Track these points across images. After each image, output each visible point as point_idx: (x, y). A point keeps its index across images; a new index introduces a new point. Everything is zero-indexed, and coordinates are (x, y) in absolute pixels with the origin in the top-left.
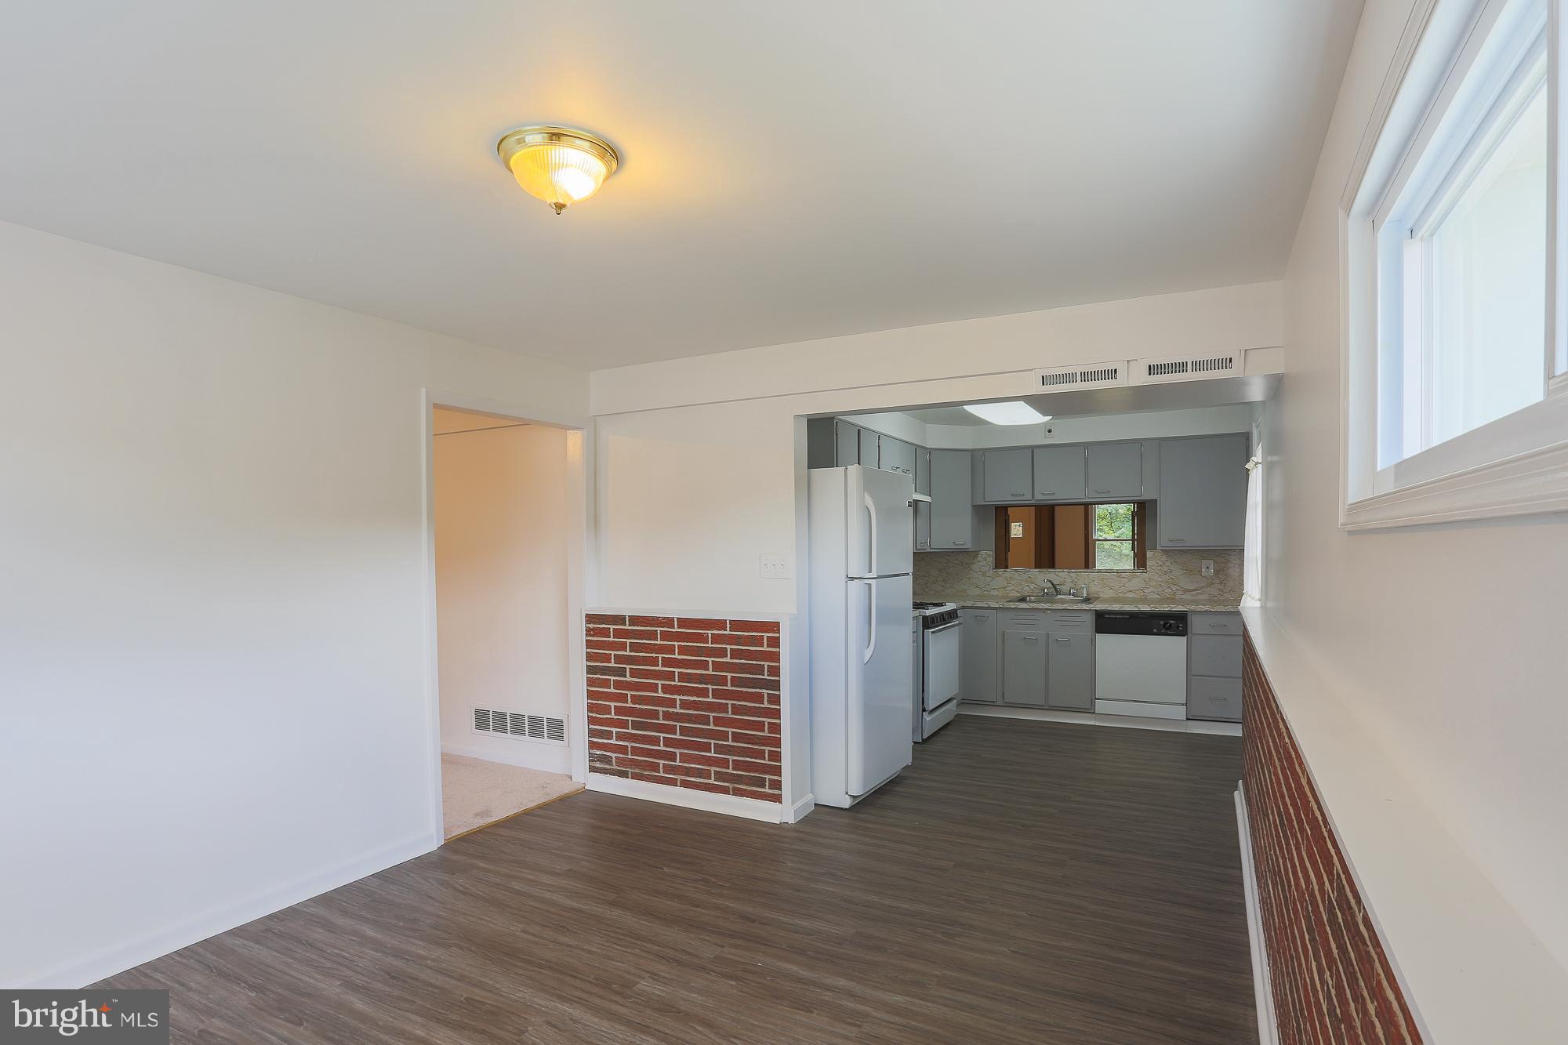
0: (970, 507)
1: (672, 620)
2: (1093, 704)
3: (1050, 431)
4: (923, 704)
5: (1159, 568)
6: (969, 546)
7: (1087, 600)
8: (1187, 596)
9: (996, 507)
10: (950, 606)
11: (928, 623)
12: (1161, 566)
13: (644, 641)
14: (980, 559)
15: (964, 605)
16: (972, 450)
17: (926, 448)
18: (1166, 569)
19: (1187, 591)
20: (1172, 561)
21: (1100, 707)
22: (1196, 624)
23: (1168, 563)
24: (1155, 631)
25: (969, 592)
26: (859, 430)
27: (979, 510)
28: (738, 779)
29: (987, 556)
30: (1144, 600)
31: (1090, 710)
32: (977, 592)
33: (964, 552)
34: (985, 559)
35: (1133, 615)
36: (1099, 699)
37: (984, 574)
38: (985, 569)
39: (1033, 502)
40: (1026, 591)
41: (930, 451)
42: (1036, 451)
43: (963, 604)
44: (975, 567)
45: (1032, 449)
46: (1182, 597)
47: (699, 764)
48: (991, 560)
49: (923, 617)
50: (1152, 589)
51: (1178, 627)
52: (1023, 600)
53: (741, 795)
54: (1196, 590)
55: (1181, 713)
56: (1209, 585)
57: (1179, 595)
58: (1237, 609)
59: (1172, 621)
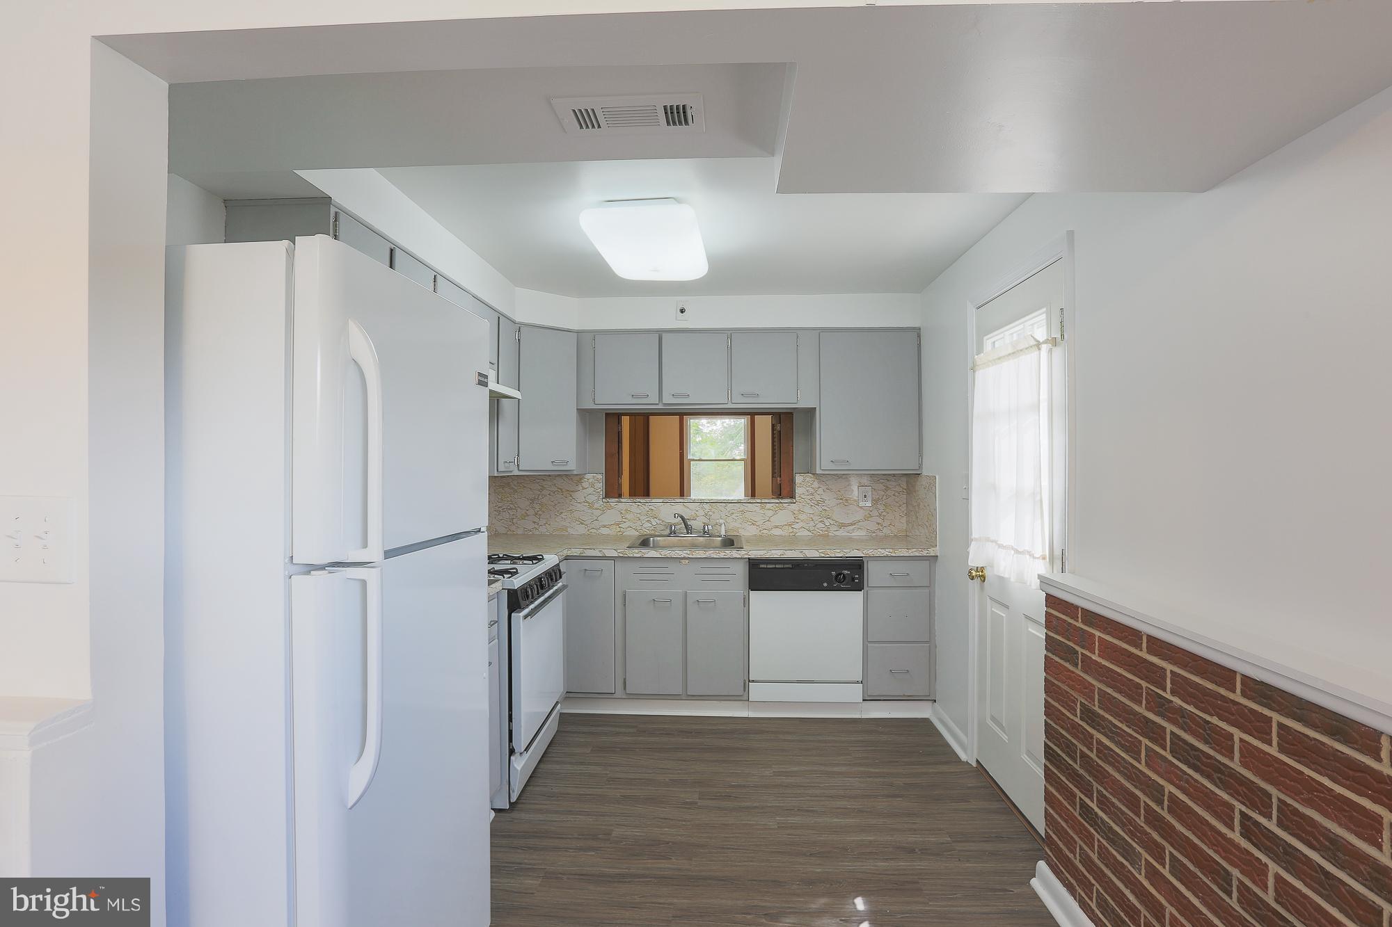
0: (574, 414)
2: (746, 688)
3: (682, 311)
4: (511, 740)
5: (809, 497)
6: (572, 466)
7: (729, 543)
8: (842, 533)
9: (607, 414)
10: (550, 560)
11: (516, 600)
12: (812, 494)
14: (585, 485)
15: (569, 553)
16: (578, 332)
17: (514, 322)
18: (818, 498)
19: (842, 525)
20: (824, 488)
21: (756, 691)
22: (874, 574)
23: (820, 491)
24: (825, 585)
25: (571, 531)
26: (392, 250)
27: (585, 415)
29: (595, 481)
31: (743, 697)
32: (581, 530)
33: (566, 476)
34: (592, 485)
35: (797, 564)
36: (753, 681)
37: (591, 506)
38: (592, 498)
39: (660, 407)
40: (647, 529)
41: (519, 327)
42: (664, 336)
43: (566, 553)
44: (580, 496)
45: (660, 334)
46: (837, 533)
48: (600, 486)
49: (509, 590)
50: (801, 524)
51: (853, 579)
52: (645, 543)
54: (852, 524)
55: (856, 692)
56: (866, 519)
57: (834, 532)
58: (925, 553)
59: (846, 572)
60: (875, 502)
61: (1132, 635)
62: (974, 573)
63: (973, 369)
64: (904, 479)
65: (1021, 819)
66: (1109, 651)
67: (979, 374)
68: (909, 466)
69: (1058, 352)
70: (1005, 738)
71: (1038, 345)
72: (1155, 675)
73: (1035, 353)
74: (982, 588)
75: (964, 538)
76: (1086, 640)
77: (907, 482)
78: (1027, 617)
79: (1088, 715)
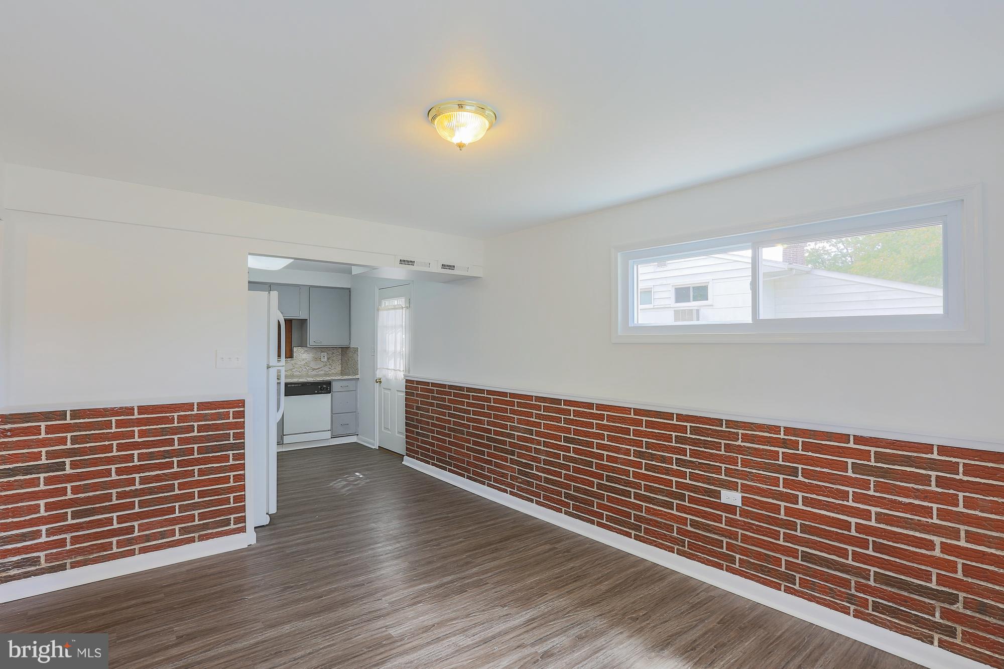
1: (132, 408)
2: (282, 439)
5: (298, 358)
8: (314, 373)
13: (93, 432)
19: (314, 369)
20: (307, 353)
22: (335, 386)
24: (316, 392)
28: (205, 527)
30: (308, 376)
35: (304, 384)
36: (285, 435)
46: (312, 373)
47: (161, 527)
50: (296, 369)
51: (327, 389)
53: (207, 539)
54: (317, 369)
56: (324, 366)
57: (310, 372)
58: (354, 377)
59: (324, 386)
60: (328, 359)
61: (427, 384)
62: (378, 381)
63: (378, 310)
64: (340, 349)
65: (396, 454)
66: (422, 390)
67: (381, 313)
68: (344, 343)
69: (408, 310)
70: (390, 432)
71: (403, 308)
72: (432, 391)
73: (401, 310)
74: (380, 386)
75: (374, 368)
76: (416, 389)
77: (342, 351)
78: (398, 391)
79: (418, 408)
